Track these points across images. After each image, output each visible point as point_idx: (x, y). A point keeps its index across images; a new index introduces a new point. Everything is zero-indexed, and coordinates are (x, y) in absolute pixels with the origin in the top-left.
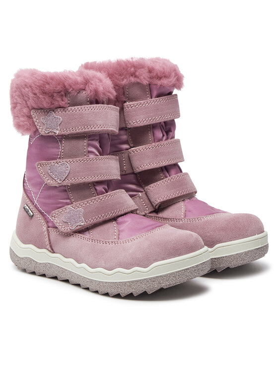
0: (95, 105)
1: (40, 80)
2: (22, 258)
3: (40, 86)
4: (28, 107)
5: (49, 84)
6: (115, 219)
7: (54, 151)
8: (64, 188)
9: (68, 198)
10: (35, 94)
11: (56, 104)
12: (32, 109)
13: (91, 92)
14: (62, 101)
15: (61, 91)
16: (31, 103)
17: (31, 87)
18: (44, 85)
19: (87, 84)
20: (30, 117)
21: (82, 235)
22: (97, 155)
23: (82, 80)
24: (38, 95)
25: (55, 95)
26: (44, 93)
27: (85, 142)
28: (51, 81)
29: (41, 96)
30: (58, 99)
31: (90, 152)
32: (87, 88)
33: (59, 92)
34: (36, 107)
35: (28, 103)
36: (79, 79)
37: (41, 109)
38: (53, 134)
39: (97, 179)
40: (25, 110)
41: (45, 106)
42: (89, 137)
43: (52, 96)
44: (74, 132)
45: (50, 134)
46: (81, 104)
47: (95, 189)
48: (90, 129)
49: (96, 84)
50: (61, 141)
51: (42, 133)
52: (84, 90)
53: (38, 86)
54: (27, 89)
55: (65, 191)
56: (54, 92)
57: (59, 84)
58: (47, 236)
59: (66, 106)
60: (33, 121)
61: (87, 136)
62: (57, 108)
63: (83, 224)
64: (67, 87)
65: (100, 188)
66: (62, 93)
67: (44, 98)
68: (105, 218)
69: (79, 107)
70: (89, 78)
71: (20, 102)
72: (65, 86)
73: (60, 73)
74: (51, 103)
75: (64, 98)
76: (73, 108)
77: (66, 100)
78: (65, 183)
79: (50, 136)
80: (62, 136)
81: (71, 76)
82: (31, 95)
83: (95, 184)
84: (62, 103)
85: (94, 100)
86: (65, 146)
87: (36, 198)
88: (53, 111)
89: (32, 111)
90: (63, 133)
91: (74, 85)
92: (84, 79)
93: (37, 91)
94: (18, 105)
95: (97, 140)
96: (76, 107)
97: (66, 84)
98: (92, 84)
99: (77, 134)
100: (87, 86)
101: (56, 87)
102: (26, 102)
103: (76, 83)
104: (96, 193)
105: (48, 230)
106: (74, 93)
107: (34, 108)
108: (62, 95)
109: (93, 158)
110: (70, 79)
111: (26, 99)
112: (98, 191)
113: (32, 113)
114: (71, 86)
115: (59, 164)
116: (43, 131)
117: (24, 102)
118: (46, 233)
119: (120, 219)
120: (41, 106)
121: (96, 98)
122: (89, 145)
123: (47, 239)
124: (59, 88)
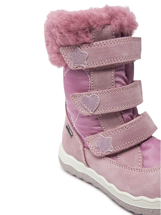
0: (120, 38)
1: (65, 20)
2: (66, 165)
3: (65, 26)
4: (57, 45)
5: (73, 23)
6: (139, 145)
7: (84, 83)
8: (96, 117)
9: (100, 126)
10: (61, 33)
11: (81, 40)
12: (60, 47)
13: (116, 27)
14: (87, 37)
15: (86, 28)
16: (58, 41)
17: (57, 27)
18: (69, 24)
19: (112, 19)
20: (59, 53)
21: (111, 159)
22: (124, 85)
23: (108, 16)
24: (64, 34)
25: (80, 32)
26: (69, 31)
27: (112, 73)
28: (75, 20)
29: (66, 35)
30: (83, 36)
31: (116, 82)
32: (112, 23)
33: (84, 30)
34: (63, 44)
35: (57, 41)
36: (104, 15)
37: (68, 46)
38: (81, 68)
39: (124, 108)
40: (55, 48)
41: (71, 43)
42: (116, 69)
43: (77, 34)
44: (101, 65)
45: (79, 68)
46: (106, 38)
47: (123, 117)
48: (116, 62)
49: (121, 19)
50: (89, 74)
51: (72, 68)
52: (109, 25)
53: (63, 26)
54: (54, 30)
55: (97, 119)
56: (78, 30)
57: (83, 22)
58: (83, 154)
59: (91, 42)
60: (62, 57)
61: (114, 67)
62: (82, 44)
63: (112, 151)
64: (92, 24)
65: (126, 116)
66: (87, 30)
67: (69, 36)
68: (131, 145)
69: (104, 41)
70: (114, 13)
71: (51, 41)
72: (89, 23)
73: (85, 11)
74: (76, 40)
75: (89, 34)
76: (98, 43)
77: (91, 36)
78: (96, 113)
79: (79, 70)
80: (90, 69)
81: (95, 13)
82: (58, 34)
83: (122, 112)
84: (87, 40)
85: (120, 33)
86: (94, 78)
87: (74, 122)
88: (79, 47)
89: (60, 48)
90: (91, 67)
91: (99, 21)
92: (109, 14)
93: (62, 31)
94: (50, 43)
95: (123, 70)
96: (101, 42)
97: (90, 21)
98: (117, 19)
99: (104, 66)
100: (112, 21)
101: (80, 25)
102: (55, 40)
103: (101, 19)
104: (123, 120)
105: (84, 150)
106: (99, 29)
107: (62, 46)
108: (87, 32)
109: (120, 89)
110: (94, 16)
111: (55, 37)
112: (125, 119)
113: (61, 50)
114: (95, 23)
115: (91, 96)
116: (72, 66)
117: (54, 41)
118: (82, 152)
119: (144, 145)
120: (67, 43)
121: (121, 31)
122: (116, 76)
123: (83, 156)
124: (83, 26)
